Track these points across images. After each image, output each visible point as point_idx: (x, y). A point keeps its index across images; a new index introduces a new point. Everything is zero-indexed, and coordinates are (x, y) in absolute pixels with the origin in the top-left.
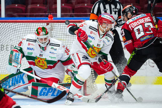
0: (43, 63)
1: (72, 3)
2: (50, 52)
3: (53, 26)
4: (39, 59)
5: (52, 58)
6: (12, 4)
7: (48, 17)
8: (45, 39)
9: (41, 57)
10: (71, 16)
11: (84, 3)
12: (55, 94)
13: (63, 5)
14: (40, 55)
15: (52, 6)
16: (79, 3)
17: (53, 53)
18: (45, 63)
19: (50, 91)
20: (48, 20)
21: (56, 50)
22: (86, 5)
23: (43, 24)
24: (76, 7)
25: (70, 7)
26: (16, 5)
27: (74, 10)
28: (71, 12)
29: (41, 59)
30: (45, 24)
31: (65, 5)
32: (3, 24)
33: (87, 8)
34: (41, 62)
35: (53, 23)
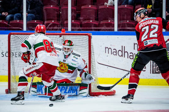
0: (65, 67)
1: (80, 20)
2: (73, 60)
3: (65, 38)
4: (62, 64)
5: (73, 64)
6: (33, 20)
7: (61, 30)
8: (68, 49)
9: (64, 62)
10: (79, 30)
11: (90, 19)
12: (67, 91)
13: (73, 21)
14: (64, 61)
15: (64, 22)
16: (85, 20)
17: (74, 61)
18: (67, 67)
19: (63, 89)
20: (61, 33)
21: (77, 58)
22: (91, 21)
23: (57, 36)
24: (83, 23)
25: (79, 23)
26: (36, 21)
27: (81, 25)
28: (79, 27)
29: (64, 64)
30: (59, 36)
31: (74, 21)
32: (25, 35)
33: (92, 24)
34: (63, 66)
35: (65, 36)
